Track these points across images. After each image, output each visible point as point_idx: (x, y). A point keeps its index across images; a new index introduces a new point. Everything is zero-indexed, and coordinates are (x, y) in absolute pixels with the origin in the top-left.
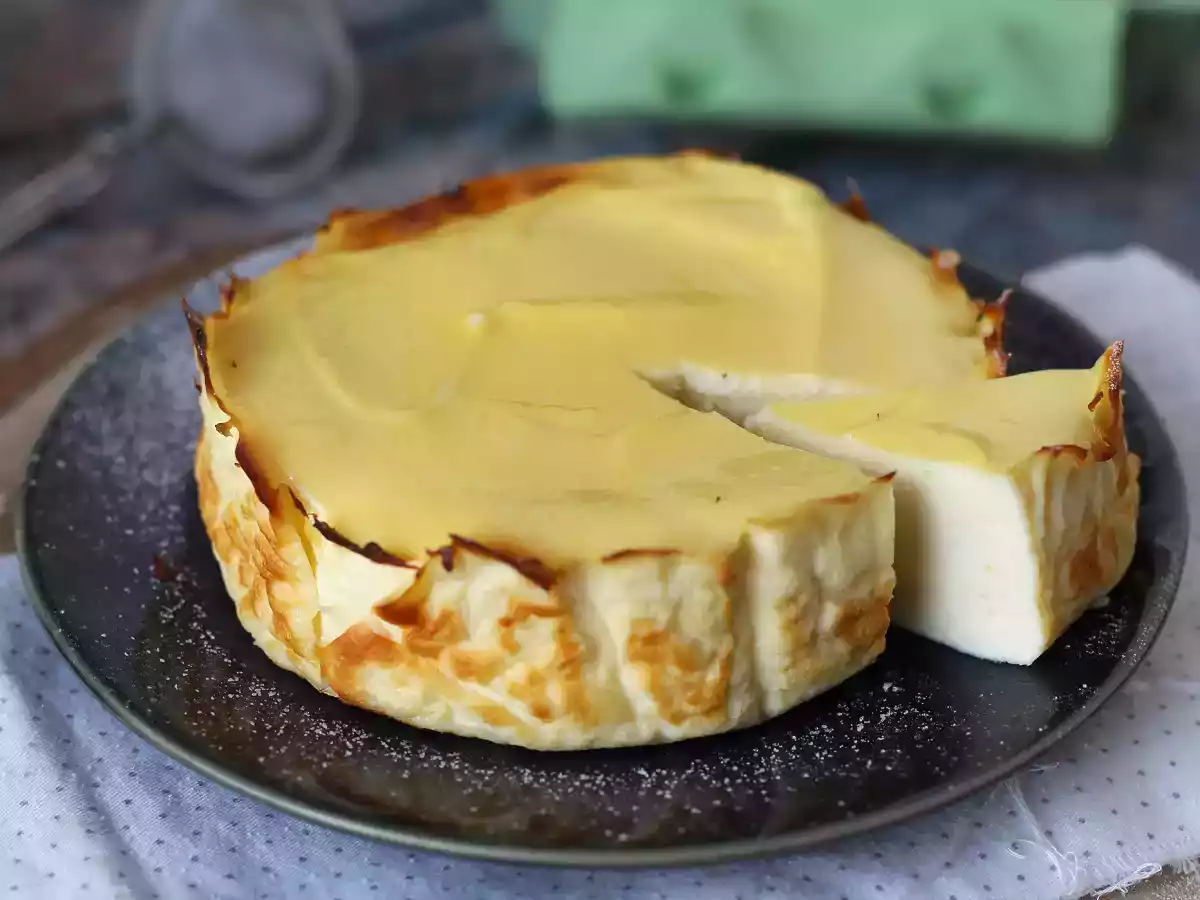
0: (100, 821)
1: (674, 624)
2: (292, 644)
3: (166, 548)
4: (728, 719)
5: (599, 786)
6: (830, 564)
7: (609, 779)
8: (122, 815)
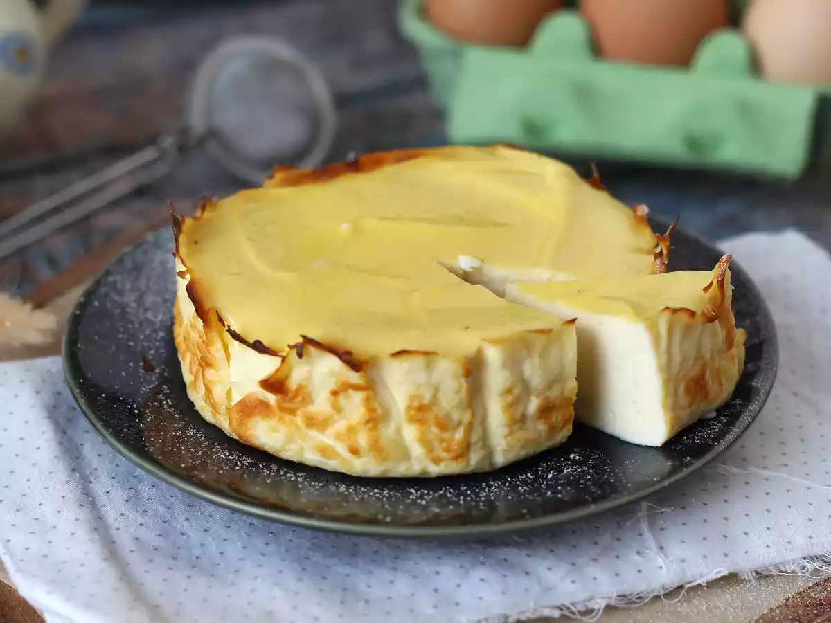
0: (89, 500)
1: (435, 400)
2: (213, 406)
3: (152, 355)
4: (468, 463)
5: (384, 496)
6: (533, 371)
7: (391, 493)
8: (102, 498)
